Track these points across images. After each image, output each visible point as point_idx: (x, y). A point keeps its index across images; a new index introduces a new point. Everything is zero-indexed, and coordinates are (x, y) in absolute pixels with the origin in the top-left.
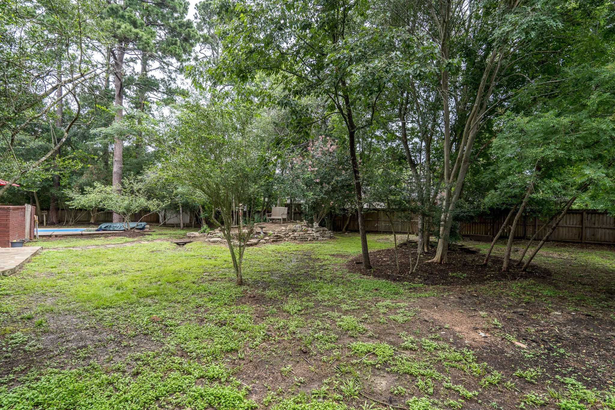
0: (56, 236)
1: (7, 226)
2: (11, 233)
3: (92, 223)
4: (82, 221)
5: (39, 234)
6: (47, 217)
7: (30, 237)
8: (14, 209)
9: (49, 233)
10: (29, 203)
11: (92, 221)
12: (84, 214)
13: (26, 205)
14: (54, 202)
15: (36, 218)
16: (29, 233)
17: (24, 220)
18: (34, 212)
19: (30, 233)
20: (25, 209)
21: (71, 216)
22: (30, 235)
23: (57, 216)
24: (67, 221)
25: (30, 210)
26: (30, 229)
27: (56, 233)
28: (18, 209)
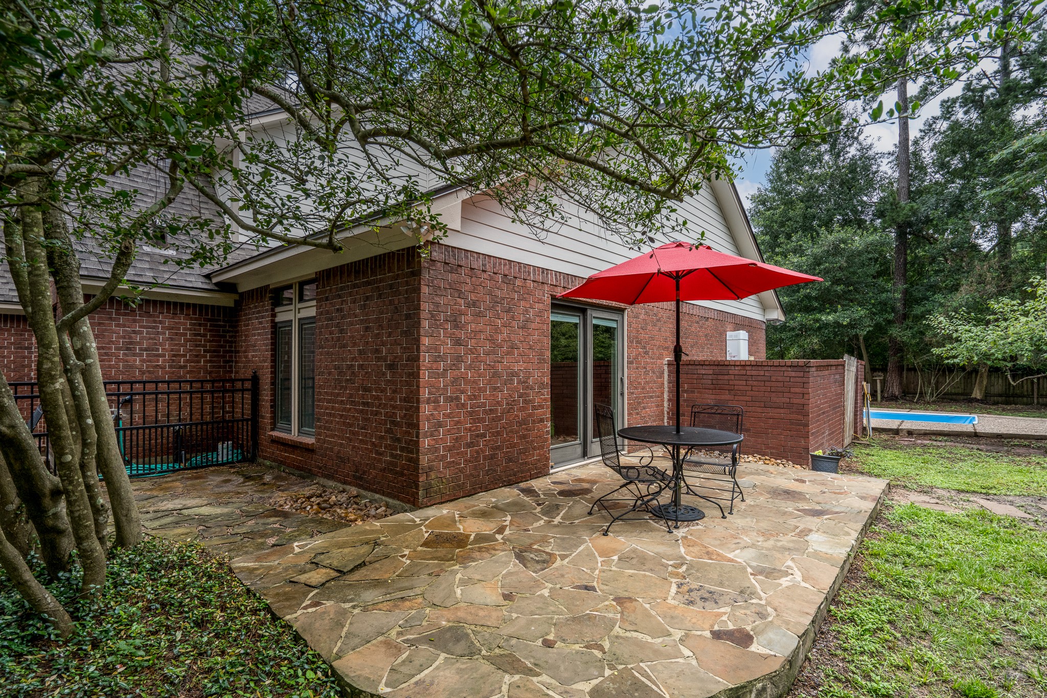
0: (910, 433)
1: (803, 410)
2: (813, 428)
3: (977, 400)
4: (952, 394)
5: (875, 423)
6: (884, 382)
7: (855, 432)
8: (819, 368)
9: (893, 424)
10: (851, 353)
11: (977, 394)
12: (958, 378)
13: (846, 357)
14: (895, 354)
15: (867, 387)
16: (852, 424)
17: (842, 394)
18: (861, 375)
19: (856, 423)
20: (844, 366)
21: (930, 383)
22: (856, 427)
23: (901, 383)
24: (921, 393)
25: (854, 369)
26: (855, 415)
27: (908, 425)
28: (829, 366)
